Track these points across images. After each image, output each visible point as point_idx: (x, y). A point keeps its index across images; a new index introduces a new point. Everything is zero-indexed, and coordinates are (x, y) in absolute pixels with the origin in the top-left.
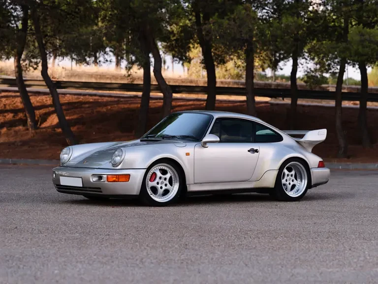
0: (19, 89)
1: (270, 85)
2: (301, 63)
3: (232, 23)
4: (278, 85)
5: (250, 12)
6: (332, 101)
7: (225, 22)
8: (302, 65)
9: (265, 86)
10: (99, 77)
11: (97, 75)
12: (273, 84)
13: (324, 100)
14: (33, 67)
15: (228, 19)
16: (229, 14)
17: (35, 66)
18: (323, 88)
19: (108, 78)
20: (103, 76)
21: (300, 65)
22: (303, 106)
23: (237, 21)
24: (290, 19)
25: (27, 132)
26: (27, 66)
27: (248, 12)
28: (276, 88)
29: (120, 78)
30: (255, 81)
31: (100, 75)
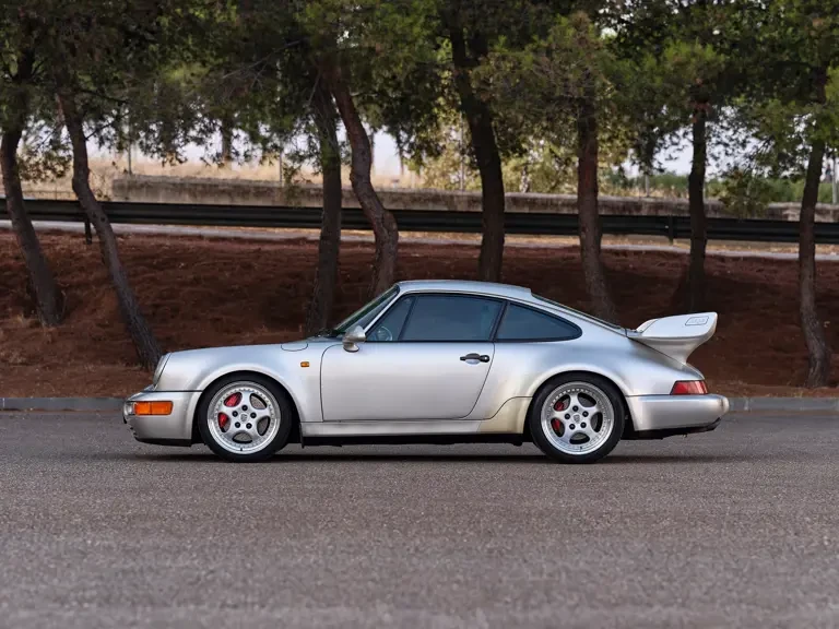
0: (13, 223)
1: (637, 206)
2: (713, 156)
3: (544, 59)
4: (658, 206)
5: (587, 32)
6: (793, 244)
7: (527, 57)
8: (716, 159)
9: (624, 209)
10: (200, 188)
11: (196, 185)
12: (646, 203)
13: (774, 244)
14: (54, 171)
15: (535, 51)
16: (535, 37)
17: (60, 168)
18: (773, 212)
19: (223, 192)
20: (211, 186)
21: (711, 161)
22: (722, 259)
23: (555, 56)
24: (685, 49)
25: (36, 330)
26: (41, 167)
27: (582, 33)
28: (653, 213)
29: (253, 191)
30: (601, 195)
31: (204, 186)
